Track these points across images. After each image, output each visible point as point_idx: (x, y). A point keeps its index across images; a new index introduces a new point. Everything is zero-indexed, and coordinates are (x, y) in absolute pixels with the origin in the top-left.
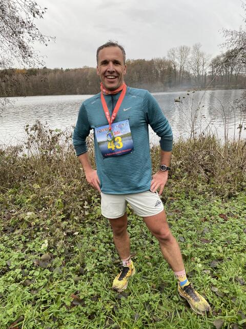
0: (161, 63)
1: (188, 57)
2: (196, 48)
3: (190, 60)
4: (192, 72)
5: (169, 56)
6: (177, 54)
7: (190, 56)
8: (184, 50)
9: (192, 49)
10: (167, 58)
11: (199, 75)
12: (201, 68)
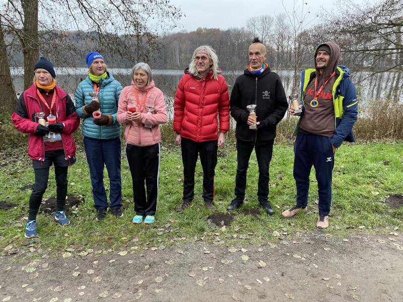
0: (238, 34)
1: (271, 29)
2: (280, 19)
3: (273, 33)
4: (275, 47)
5: (248, 26)
6: (258, 25)
7: (273, 28)
8: (266, 20)
9: (276, 20)
10: (246, 29)
11: (283, 51)
12: (285, 43)
